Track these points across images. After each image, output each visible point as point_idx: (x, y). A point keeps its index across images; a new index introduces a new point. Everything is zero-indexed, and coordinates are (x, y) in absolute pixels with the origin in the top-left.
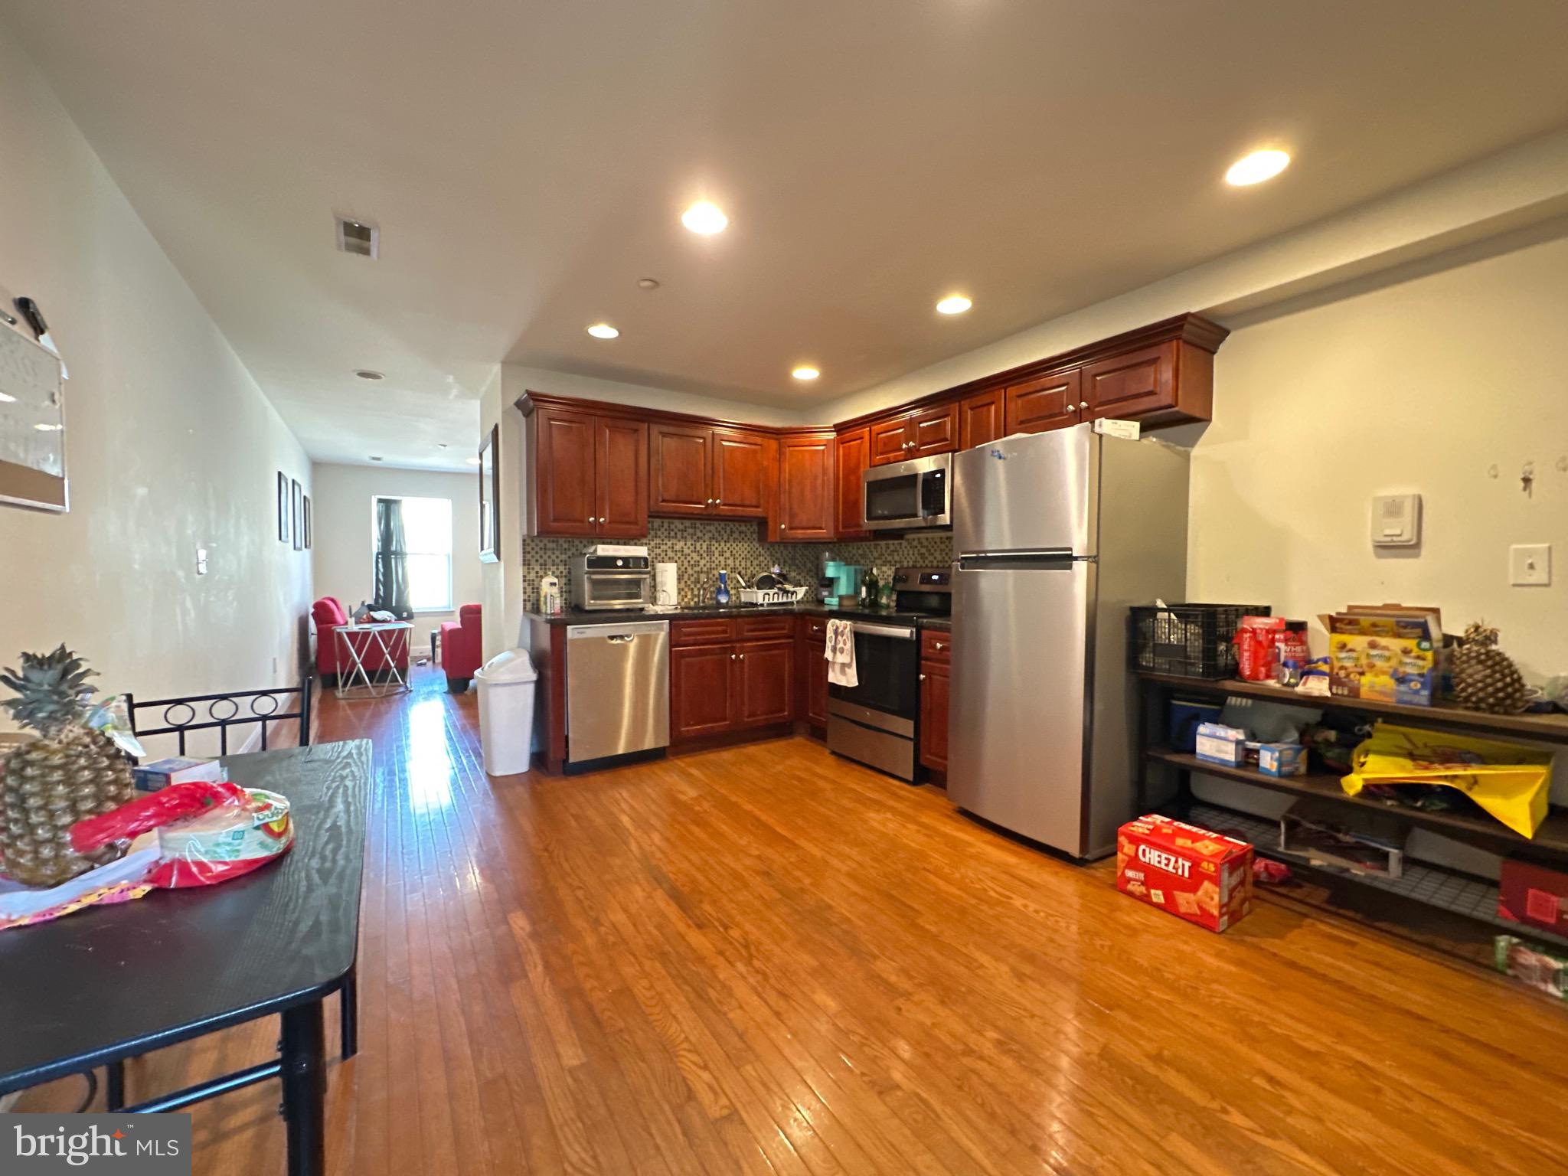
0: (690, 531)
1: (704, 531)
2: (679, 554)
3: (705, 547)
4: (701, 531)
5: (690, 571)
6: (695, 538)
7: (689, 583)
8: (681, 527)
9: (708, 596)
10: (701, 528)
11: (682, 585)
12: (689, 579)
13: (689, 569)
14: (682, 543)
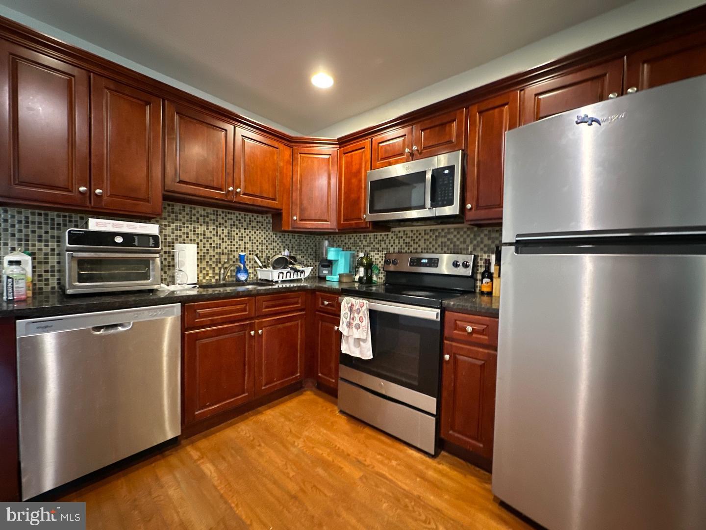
0: (213, 217)
1: (226, 218)
2: (201, 237)
3: (226, 232)
4: (223, 218)
5: (211, 252)
6: (217, 223)
7: (210, 263)
8: (203, 213)
9: (229, 274)
10: (223, 215)
11: (204, 265)
12: (211, 259)
13: (211, 251)
14: (204, 228)
